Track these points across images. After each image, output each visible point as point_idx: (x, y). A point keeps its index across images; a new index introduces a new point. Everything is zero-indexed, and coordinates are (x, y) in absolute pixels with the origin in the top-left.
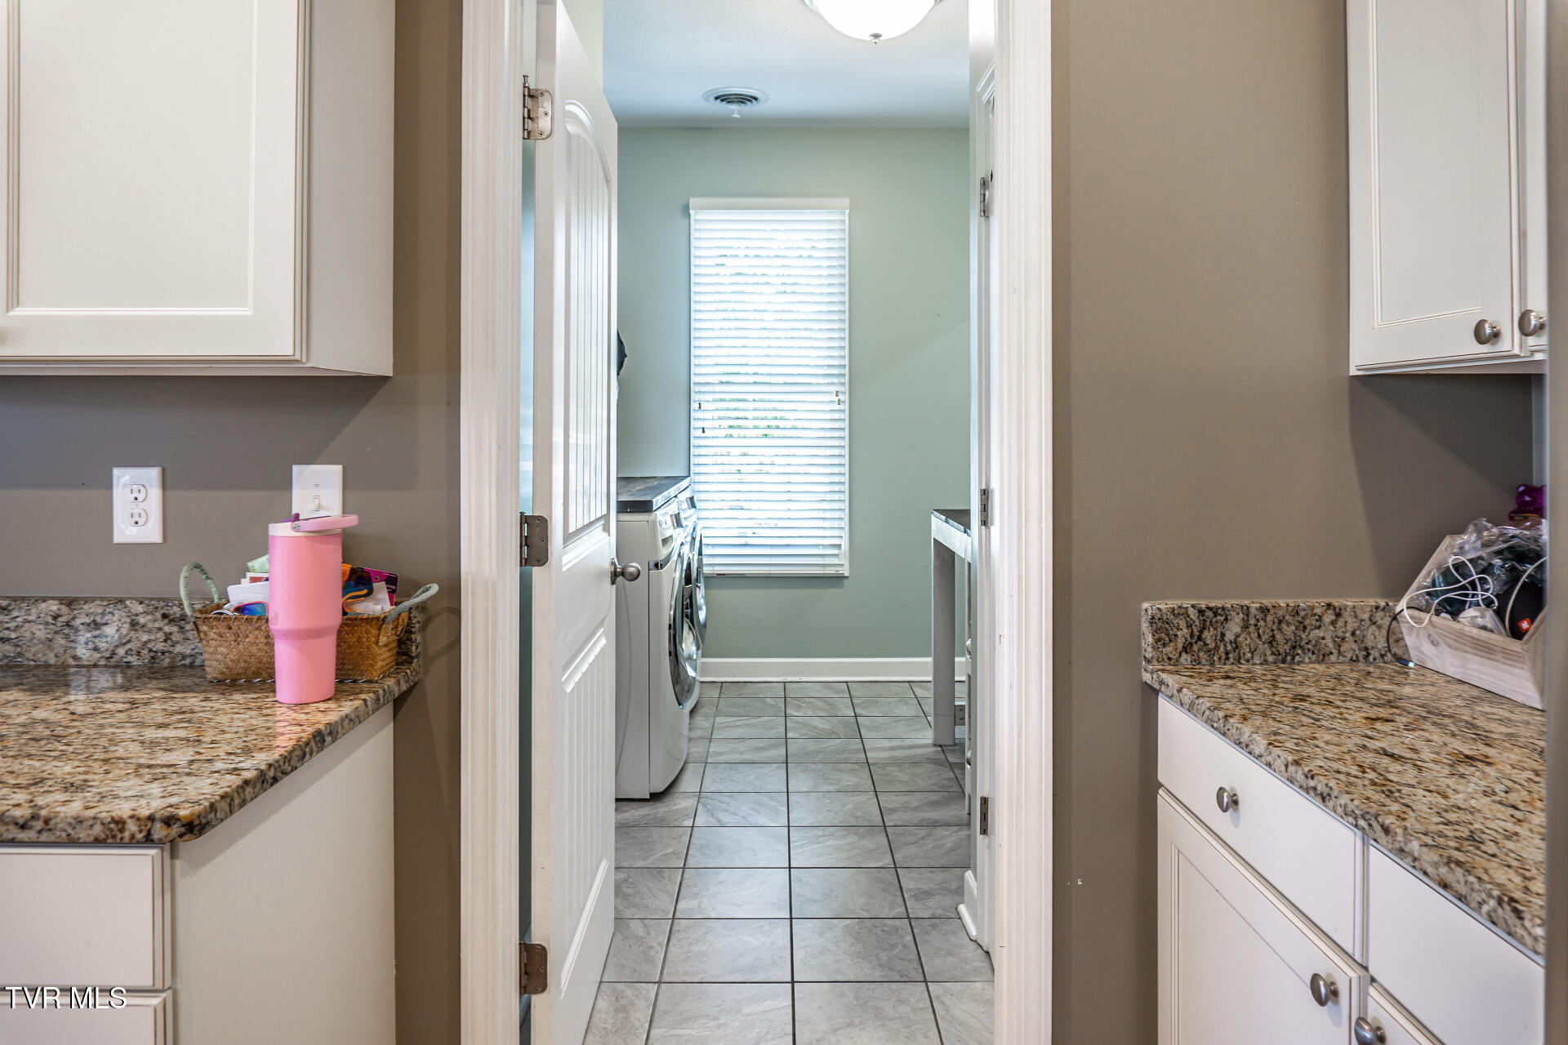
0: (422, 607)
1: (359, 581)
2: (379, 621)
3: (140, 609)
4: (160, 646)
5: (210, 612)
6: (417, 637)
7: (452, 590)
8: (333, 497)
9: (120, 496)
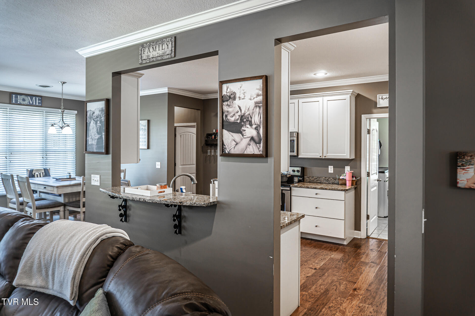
0: (358, 180)
1: (353, 177)
2: (354, 180)
3: (332, 178)
4: (333, 182)
5: (339, 179)
6: (357, 182)
7: (361, 178)
8: (349, 169)
9: (329, 168)
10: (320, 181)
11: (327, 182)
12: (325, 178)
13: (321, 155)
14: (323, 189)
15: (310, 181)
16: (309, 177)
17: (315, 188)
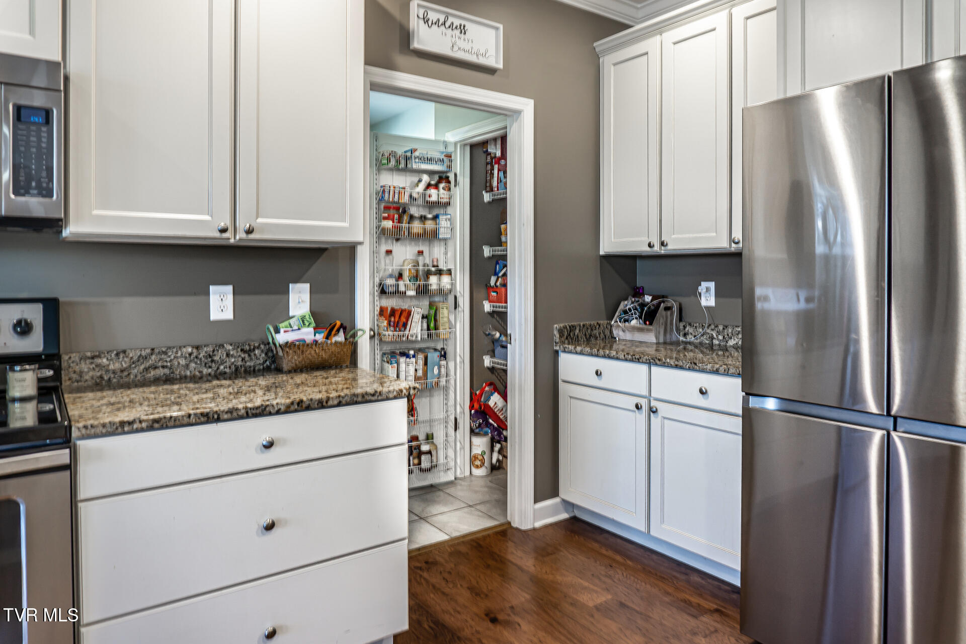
5: (274, 346)
8: (306, 297)
9: (214, 299)
10: (167, 371)
11: (205, 371)
12: (197, 348)
13: (225, 222)
14: (308, 408)
15: (101, 377)
16: (93, 358)
17: (261, 412)
